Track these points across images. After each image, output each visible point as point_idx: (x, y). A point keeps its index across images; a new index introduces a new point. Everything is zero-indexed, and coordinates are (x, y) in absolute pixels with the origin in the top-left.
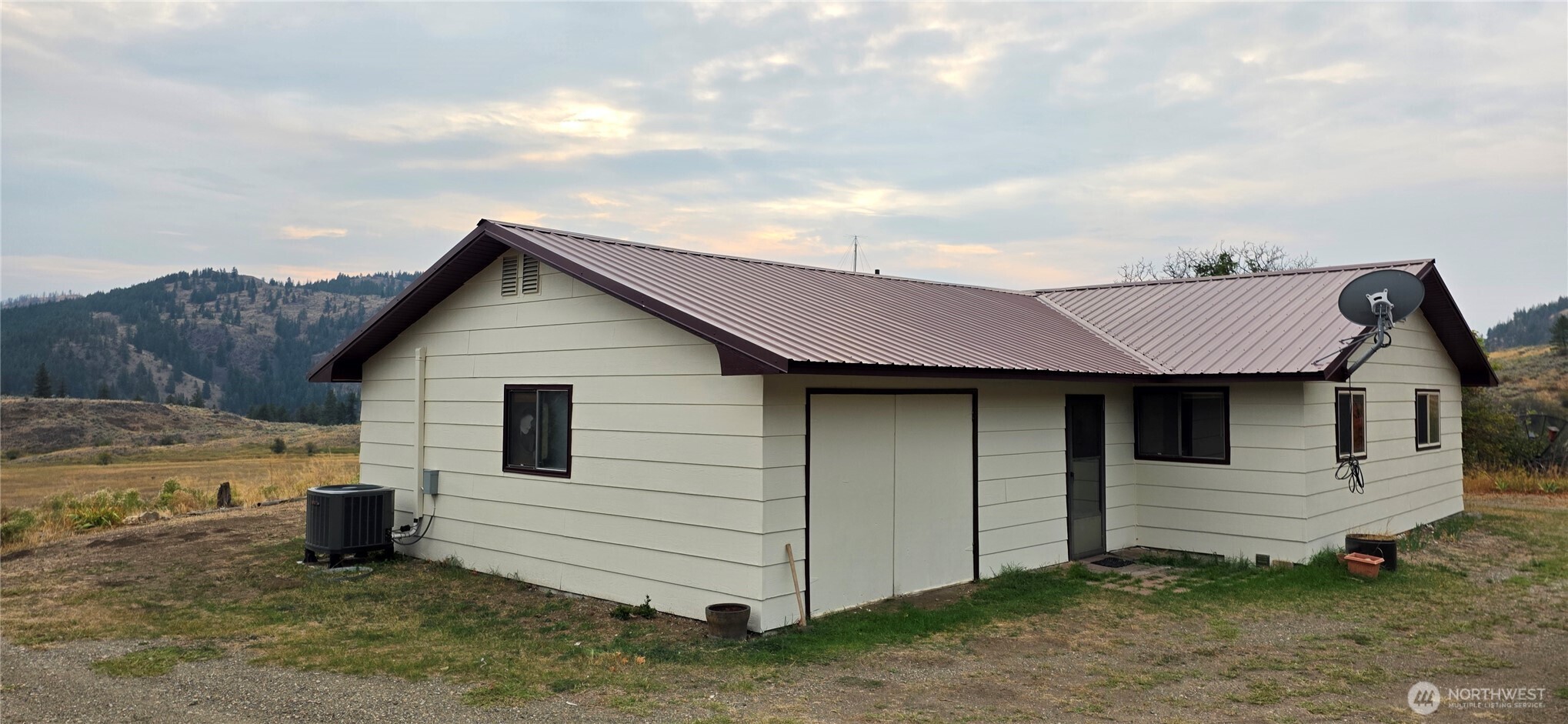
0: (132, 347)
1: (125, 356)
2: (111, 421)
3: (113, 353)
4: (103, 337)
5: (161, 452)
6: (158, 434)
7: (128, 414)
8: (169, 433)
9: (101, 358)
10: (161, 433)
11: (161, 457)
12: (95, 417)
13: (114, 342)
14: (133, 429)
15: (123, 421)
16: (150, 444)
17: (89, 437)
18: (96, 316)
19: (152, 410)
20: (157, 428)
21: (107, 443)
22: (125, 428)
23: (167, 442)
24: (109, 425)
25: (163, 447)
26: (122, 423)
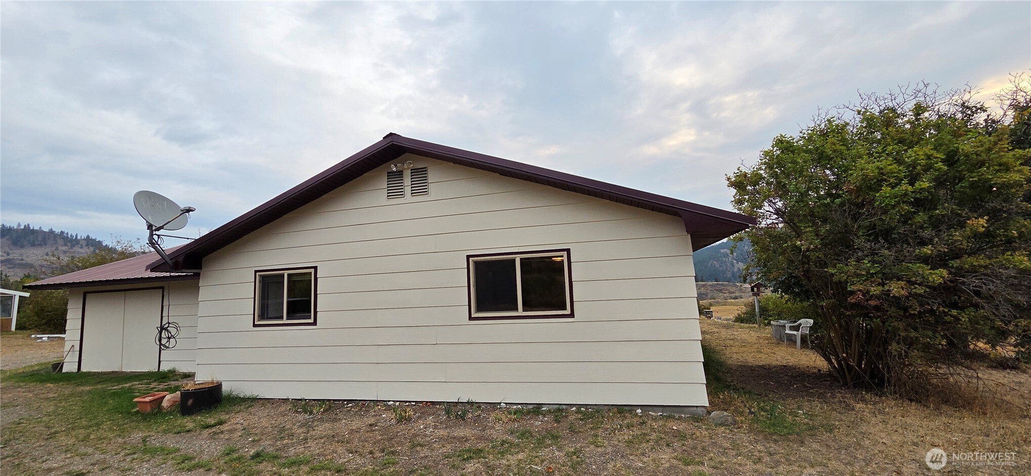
0: (735, 261)
1: (733, 266)
2: (716, 290)
3: (728, 264)
4: (724, 259)
5: (732, 302)
6: (733, 295)
7: (723, 287)
8: (737, 295)
9: (724, 267)
10: (735, 294)
11: (732, 304)
12: (711, 289)
13: (728, 260)
14: (724, 293)
15: (721, 290)
16: (730, 299)
17: (709, 296)
18: (722, 251)
19: (731, 286)
20: (733, 293)
21: (714, 299)
22: (722, 293)
23: (736, 298)
24: (716, 292)
25: (734, 300)
26: (720, 291)
